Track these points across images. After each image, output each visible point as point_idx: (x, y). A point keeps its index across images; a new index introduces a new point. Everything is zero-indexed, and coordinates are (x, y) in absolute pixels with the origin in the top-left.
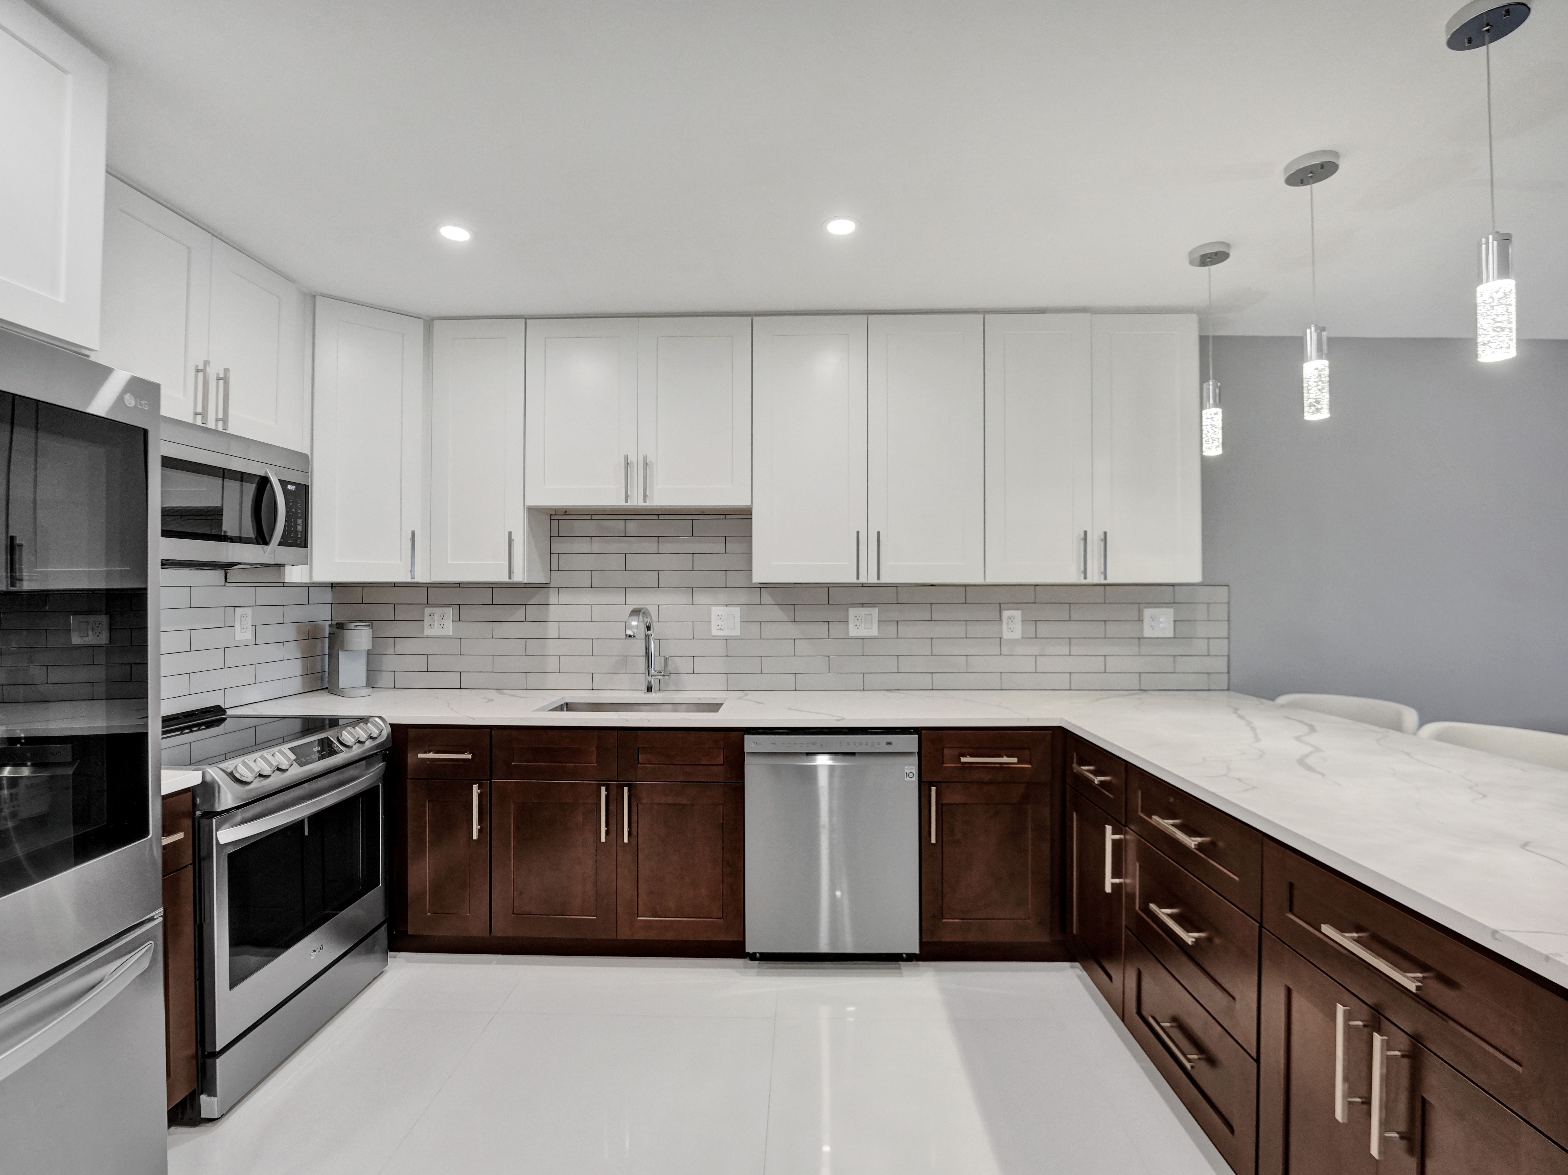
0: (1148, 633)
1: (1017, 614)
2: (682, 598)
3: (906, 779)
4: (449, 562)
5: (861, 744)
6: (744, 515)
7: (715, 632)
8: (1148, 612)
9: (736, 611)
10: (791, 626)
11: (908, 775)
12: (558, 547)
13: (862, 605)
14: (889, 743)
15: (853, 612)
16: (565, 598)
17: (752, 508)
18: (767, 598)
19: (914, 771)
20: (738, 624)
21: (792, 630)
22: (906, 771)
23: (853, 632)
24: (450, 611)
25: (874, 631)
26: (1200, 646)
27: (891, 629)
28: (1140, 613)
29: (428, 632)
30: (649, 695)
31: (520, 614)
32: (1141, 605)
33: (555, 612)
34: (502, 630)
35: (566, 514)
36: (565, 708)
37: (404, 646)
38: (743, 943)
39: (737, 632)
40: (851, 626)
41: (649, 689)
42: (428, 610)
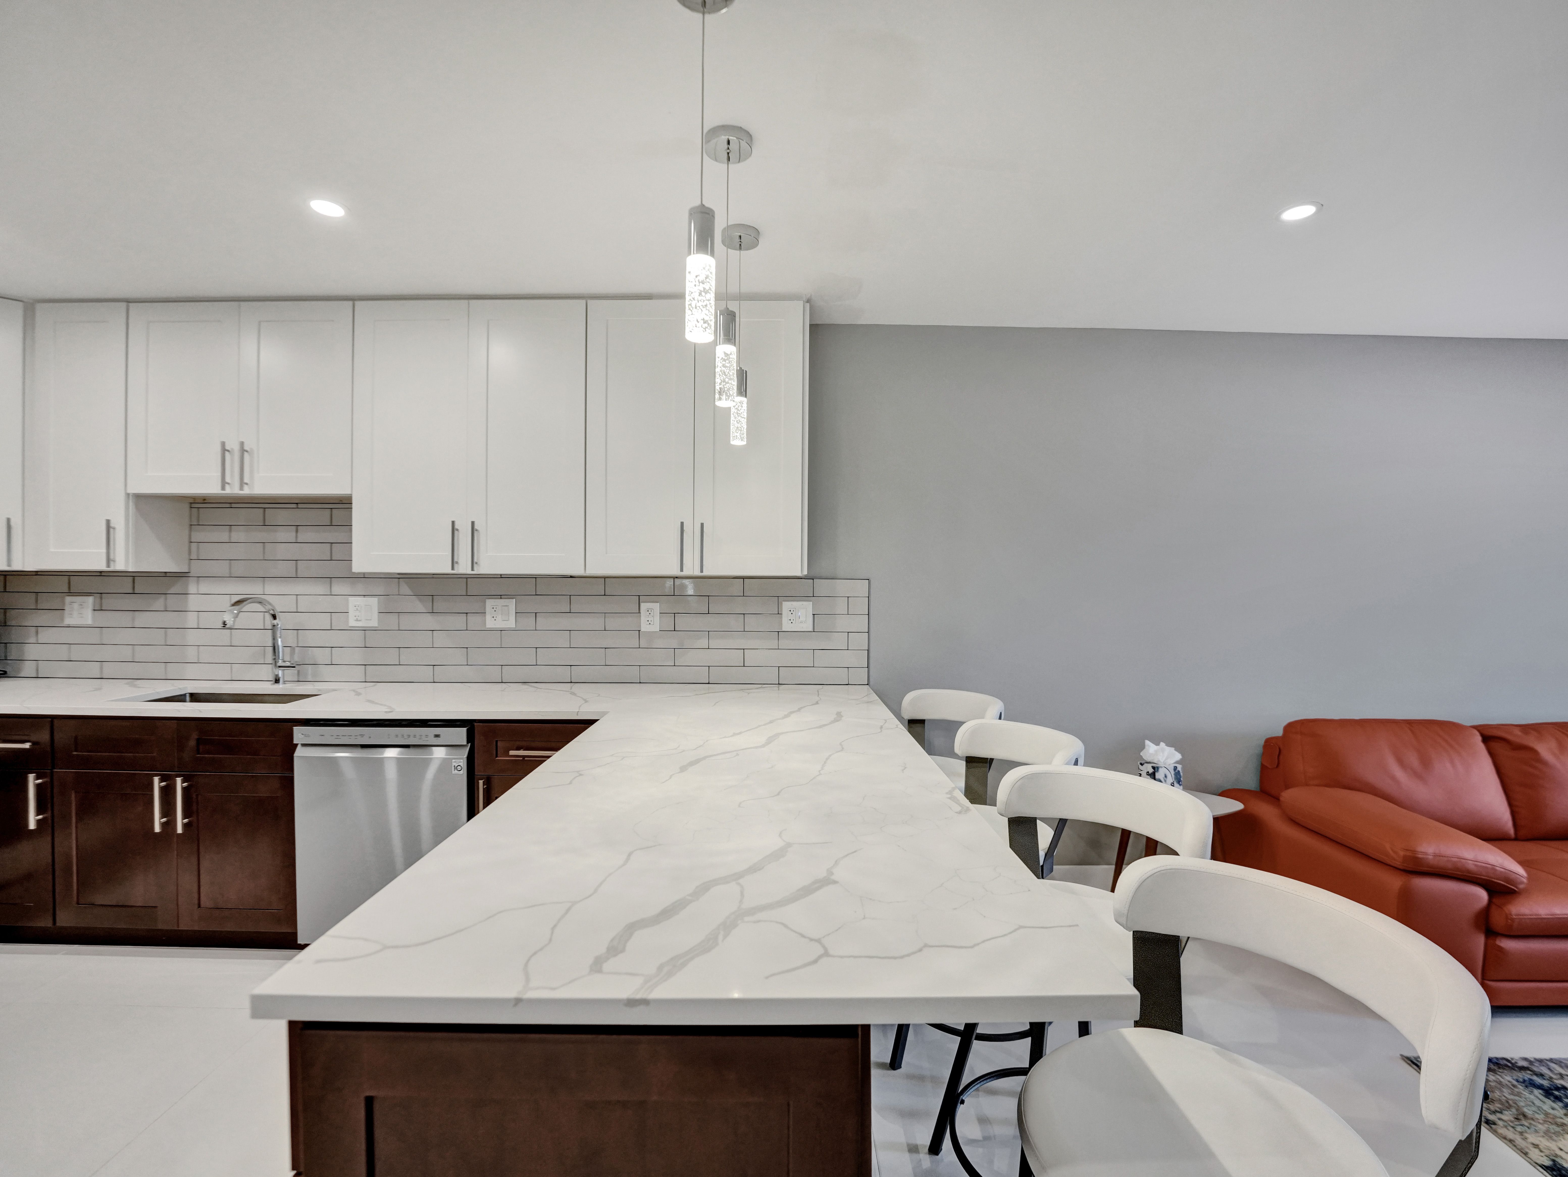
0: (786, 626)
1: (656, 607)
2: (320, 588)
3: (453, 772)
4: (52, 550)
5: (409, 736)
6: (344, 503)
7: (352, 623)
8: (786, 606)
9: (374, 601)
10: (429, 617)
11: (456, 768)
12: (198, 536)
13: (501, 597)
14: (437, 736)
15: (490, 603)
16: (204, 587)
17: (351, 497)
18: (405, 589)
19: (461, 764)
20: (375, 615)
21: (429, 621)
22: (454, 764)
23: (490, 623)
24: (90, 600)
25: (511, 623)
26: (839, 641)
27: (529, 622)
28: (779, 606)
29: (68, 621)
30: (276, 686)
31: (159, 603)
32: (779, 599)
33: (194, 602)
34: (142, 619)
35: (206, 502)
36: (188, 698)
37: (46, 635)
38: (295, 935)
39: (374, 623)
40: (488, 617)
41: (277, 681)
42: (68, 599)
